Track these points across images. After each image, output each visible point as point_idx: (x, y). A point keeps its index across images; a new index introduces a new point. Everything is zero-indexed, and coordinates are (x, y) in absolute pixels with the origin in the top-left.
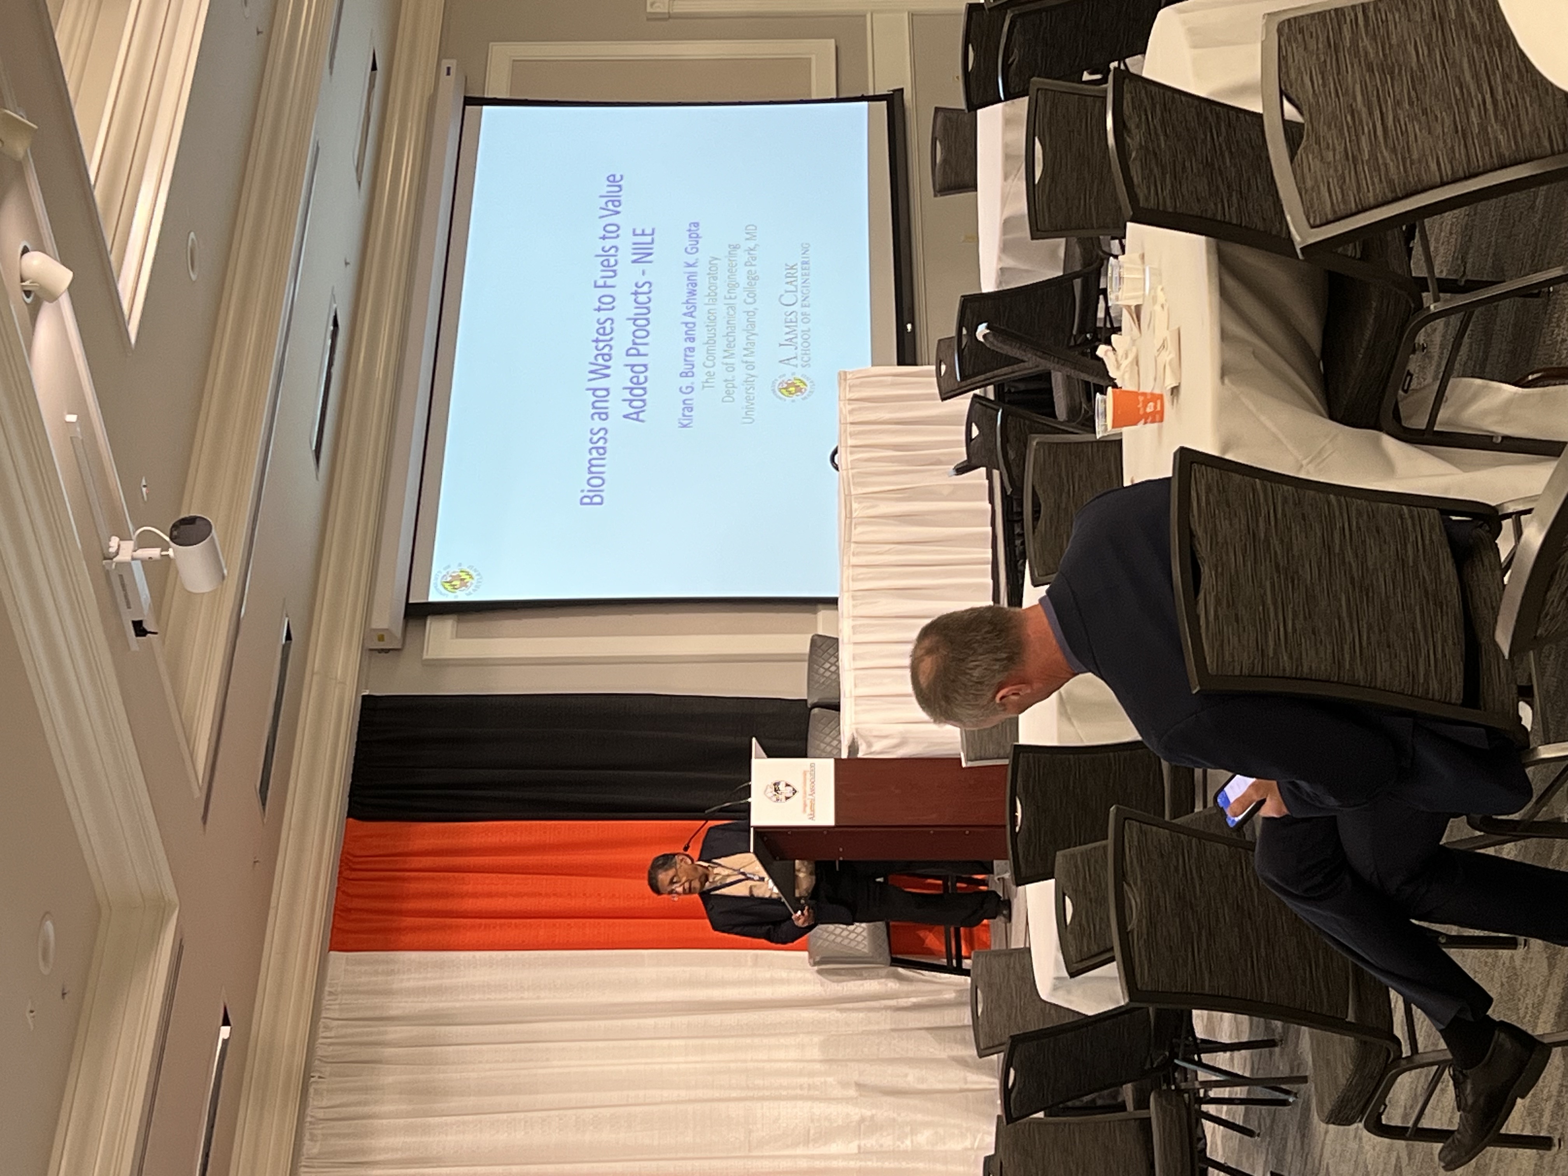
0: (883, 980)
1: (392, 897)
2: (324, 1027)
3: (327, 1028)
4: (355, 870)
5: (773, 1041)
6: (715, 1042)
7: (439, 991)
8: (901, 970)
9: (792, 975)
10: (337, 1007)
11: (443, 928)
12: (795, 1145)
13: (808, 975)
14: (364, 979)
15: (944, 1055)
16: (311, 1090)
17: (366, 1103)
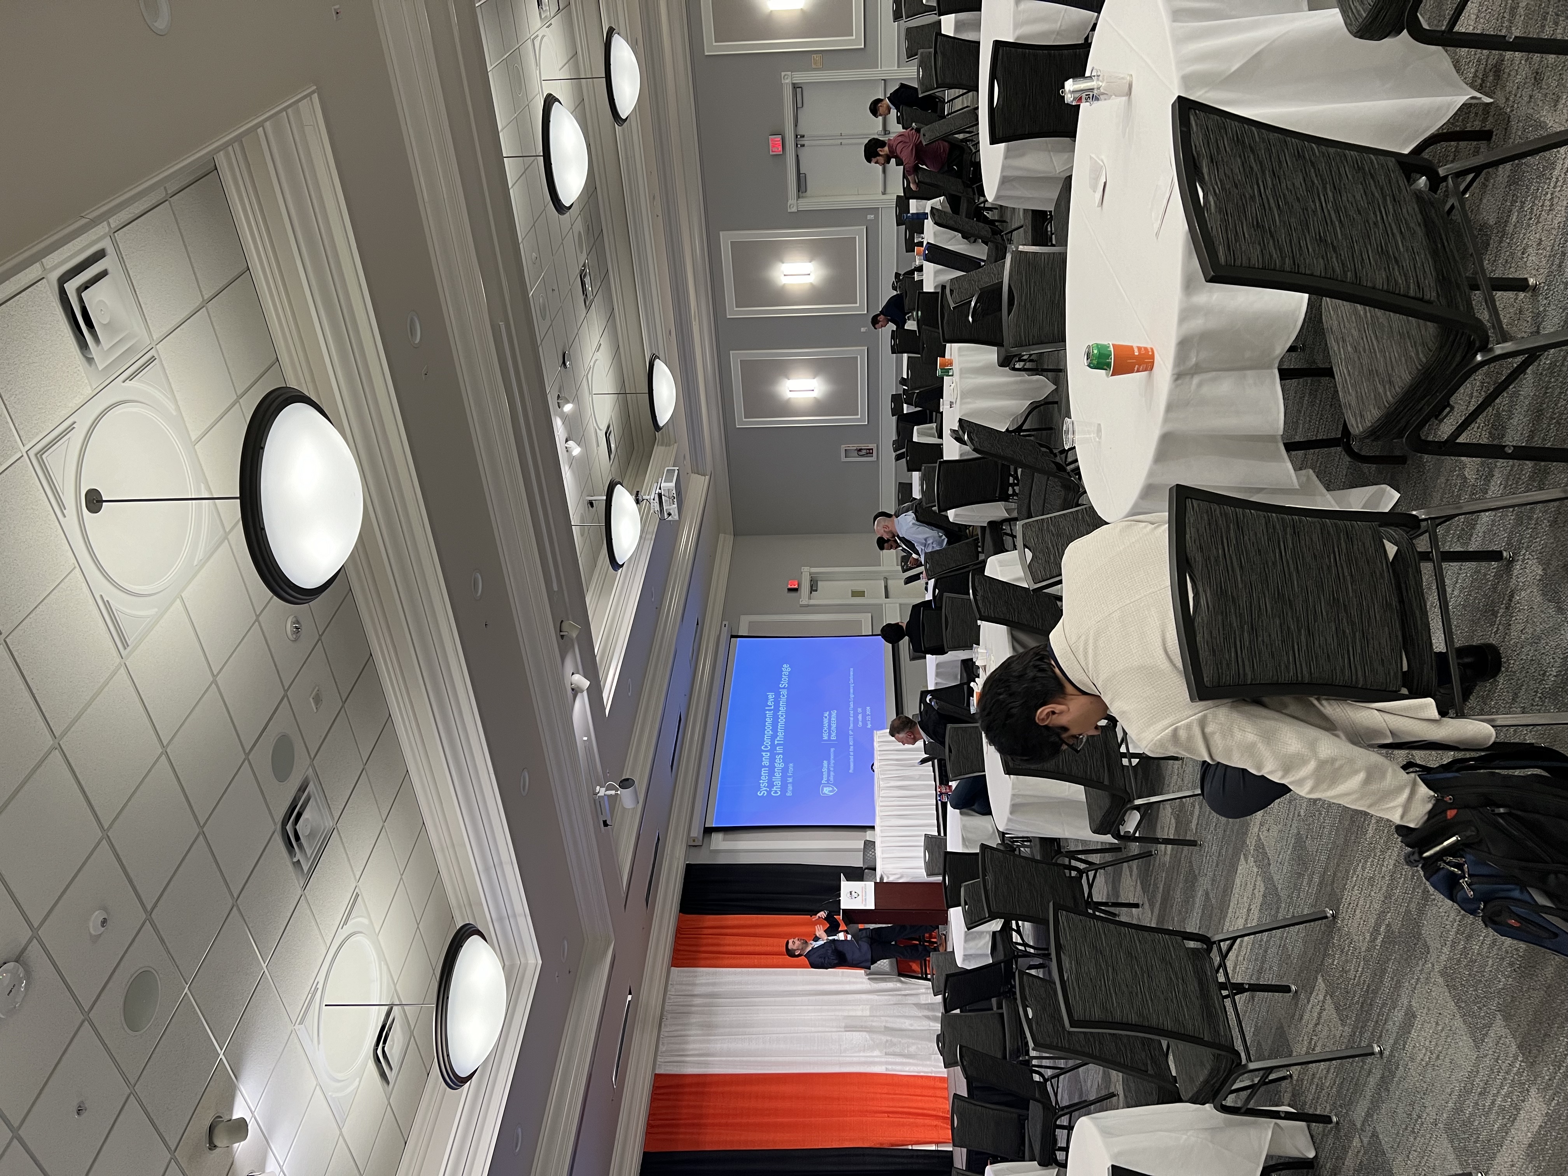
0: (895, 983)
1: (696, 945)
3: (669, 998)
4: (682, 934)
5: (850, 1007)
6: (826, 1007)
7: (714, 984)
8: (902, 979)
9: (858, 980)
10: (674, 990)
11: (717, 958)
12: (859, 1051)
13: (864, 980)
14: (685, 979)
15: (920, 1015)
16: (663, 1025)
17: (685, 1030)
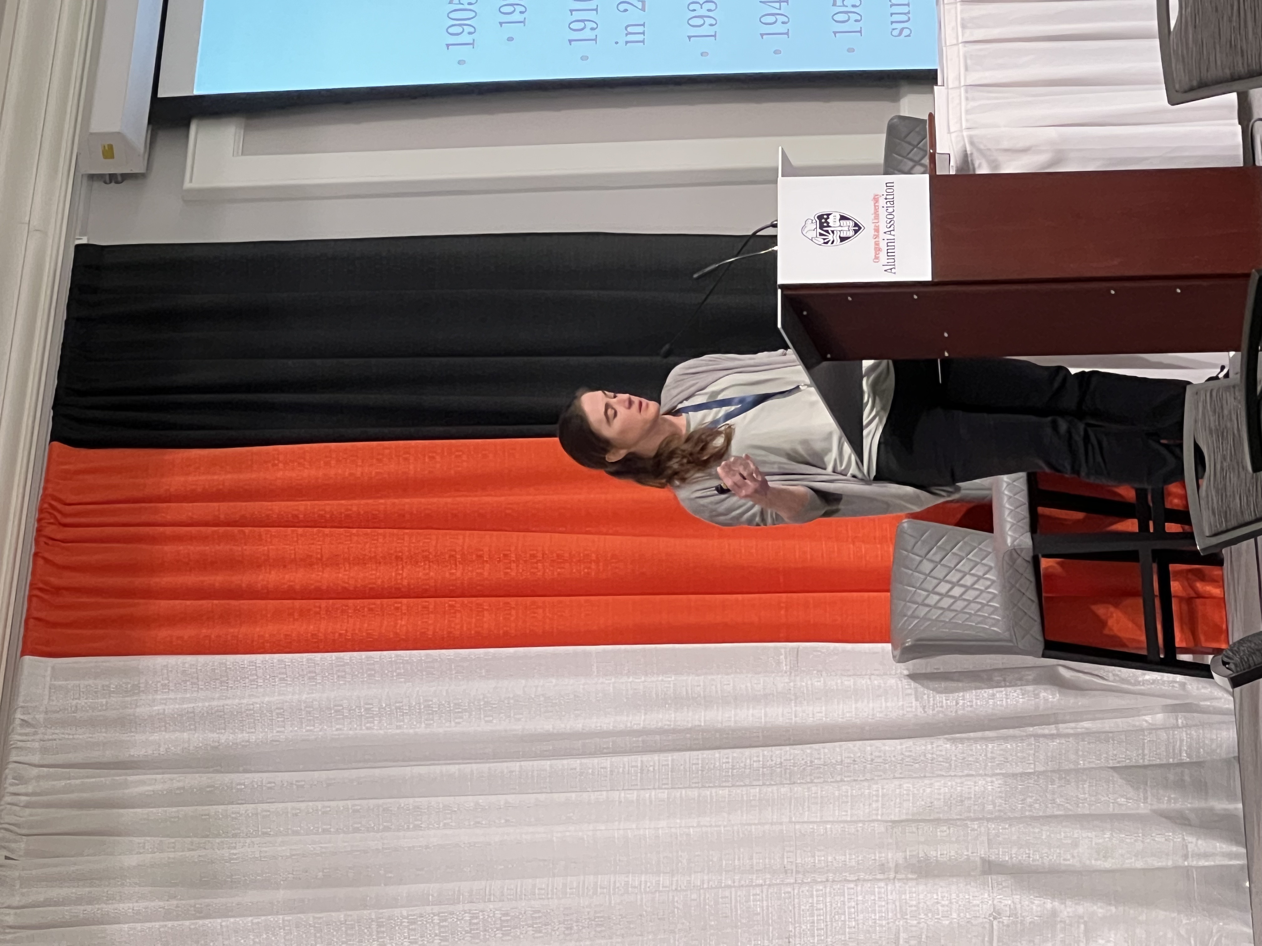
0: (1030, 688)
1: (132, 568)
2: (14, 778)
4: (65, 525)
10: (36, 745)
14: (83, 702)
17: (91, 900)
